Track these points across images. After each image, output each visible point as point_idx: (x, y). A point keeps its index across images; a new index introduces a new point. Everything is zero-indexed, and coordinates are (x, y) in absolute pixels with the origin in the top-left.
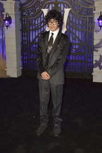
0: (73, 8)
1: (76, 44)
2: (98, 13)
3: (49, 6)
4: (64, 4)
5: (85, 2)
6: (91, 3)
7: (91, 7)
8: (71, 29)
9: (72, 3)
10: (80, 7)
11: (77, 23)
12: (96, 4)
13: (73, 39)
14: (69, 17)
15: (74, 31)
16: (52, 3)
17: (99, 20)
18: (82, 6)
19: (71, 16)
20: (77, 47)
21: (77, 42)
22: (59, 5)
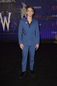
0: (12, 12)
1: (14, 28)
2: (23, 15)
3: (2, 12)
4: (8, 11)
5: (17, 10)
6: (20, 10)
7: (20, 12)
8: (12, 22)
9: (12, 10)
10: (15, 12)
11: (14, 19)
12: (22, 11)
13: (13, 26)
14: (11, 16)
15: (13, 22)
16: (3, 10)
17: (23, 17)
18: (16, 12)
19: (12, 16)
20: (15, 29)
21: (15, 27)
22: (6, 11)
